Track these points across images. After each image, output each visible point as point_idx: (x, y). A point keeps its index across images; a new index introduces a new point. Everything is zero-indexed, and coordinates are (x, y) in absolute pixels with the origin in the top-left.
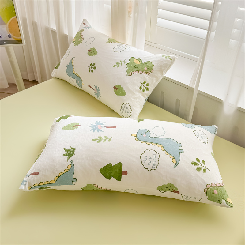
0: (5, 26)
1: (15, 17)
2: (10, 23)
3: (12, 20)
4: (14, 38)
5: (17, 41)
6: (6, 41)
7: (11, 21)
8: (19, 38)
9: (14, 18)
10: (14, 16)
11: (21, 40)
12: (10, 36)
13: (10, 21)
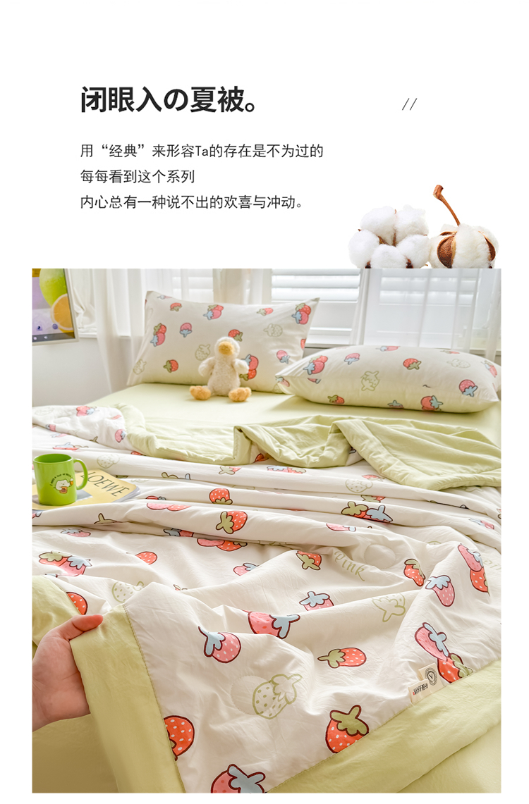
0: (49, 309)
1: (66, 295)
2: (57, 305)
3: (61, 300)
4: (61, 330)
5: (67, 336)
6: (48, 335)
7: (59, 301)
8: (70, 330)
9: (64, 298)
10: (64, 293)
11: (73, 333)
12: (55, 327)
13: (57, 302)
